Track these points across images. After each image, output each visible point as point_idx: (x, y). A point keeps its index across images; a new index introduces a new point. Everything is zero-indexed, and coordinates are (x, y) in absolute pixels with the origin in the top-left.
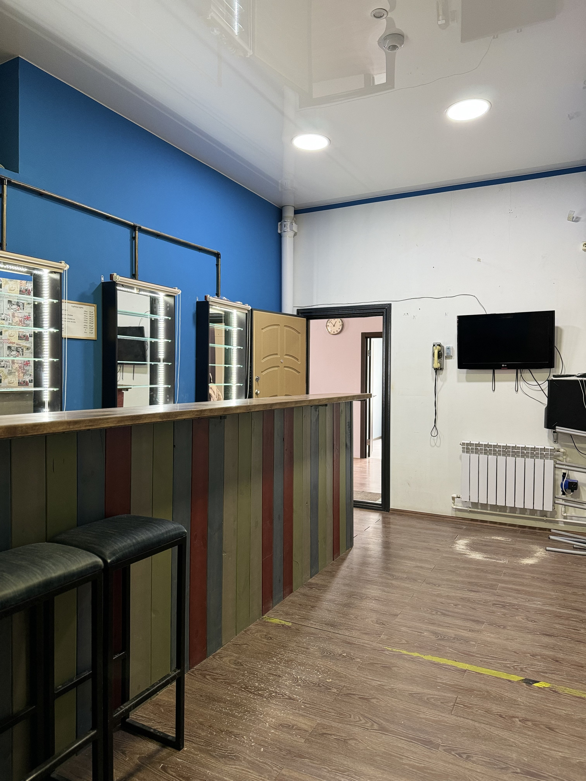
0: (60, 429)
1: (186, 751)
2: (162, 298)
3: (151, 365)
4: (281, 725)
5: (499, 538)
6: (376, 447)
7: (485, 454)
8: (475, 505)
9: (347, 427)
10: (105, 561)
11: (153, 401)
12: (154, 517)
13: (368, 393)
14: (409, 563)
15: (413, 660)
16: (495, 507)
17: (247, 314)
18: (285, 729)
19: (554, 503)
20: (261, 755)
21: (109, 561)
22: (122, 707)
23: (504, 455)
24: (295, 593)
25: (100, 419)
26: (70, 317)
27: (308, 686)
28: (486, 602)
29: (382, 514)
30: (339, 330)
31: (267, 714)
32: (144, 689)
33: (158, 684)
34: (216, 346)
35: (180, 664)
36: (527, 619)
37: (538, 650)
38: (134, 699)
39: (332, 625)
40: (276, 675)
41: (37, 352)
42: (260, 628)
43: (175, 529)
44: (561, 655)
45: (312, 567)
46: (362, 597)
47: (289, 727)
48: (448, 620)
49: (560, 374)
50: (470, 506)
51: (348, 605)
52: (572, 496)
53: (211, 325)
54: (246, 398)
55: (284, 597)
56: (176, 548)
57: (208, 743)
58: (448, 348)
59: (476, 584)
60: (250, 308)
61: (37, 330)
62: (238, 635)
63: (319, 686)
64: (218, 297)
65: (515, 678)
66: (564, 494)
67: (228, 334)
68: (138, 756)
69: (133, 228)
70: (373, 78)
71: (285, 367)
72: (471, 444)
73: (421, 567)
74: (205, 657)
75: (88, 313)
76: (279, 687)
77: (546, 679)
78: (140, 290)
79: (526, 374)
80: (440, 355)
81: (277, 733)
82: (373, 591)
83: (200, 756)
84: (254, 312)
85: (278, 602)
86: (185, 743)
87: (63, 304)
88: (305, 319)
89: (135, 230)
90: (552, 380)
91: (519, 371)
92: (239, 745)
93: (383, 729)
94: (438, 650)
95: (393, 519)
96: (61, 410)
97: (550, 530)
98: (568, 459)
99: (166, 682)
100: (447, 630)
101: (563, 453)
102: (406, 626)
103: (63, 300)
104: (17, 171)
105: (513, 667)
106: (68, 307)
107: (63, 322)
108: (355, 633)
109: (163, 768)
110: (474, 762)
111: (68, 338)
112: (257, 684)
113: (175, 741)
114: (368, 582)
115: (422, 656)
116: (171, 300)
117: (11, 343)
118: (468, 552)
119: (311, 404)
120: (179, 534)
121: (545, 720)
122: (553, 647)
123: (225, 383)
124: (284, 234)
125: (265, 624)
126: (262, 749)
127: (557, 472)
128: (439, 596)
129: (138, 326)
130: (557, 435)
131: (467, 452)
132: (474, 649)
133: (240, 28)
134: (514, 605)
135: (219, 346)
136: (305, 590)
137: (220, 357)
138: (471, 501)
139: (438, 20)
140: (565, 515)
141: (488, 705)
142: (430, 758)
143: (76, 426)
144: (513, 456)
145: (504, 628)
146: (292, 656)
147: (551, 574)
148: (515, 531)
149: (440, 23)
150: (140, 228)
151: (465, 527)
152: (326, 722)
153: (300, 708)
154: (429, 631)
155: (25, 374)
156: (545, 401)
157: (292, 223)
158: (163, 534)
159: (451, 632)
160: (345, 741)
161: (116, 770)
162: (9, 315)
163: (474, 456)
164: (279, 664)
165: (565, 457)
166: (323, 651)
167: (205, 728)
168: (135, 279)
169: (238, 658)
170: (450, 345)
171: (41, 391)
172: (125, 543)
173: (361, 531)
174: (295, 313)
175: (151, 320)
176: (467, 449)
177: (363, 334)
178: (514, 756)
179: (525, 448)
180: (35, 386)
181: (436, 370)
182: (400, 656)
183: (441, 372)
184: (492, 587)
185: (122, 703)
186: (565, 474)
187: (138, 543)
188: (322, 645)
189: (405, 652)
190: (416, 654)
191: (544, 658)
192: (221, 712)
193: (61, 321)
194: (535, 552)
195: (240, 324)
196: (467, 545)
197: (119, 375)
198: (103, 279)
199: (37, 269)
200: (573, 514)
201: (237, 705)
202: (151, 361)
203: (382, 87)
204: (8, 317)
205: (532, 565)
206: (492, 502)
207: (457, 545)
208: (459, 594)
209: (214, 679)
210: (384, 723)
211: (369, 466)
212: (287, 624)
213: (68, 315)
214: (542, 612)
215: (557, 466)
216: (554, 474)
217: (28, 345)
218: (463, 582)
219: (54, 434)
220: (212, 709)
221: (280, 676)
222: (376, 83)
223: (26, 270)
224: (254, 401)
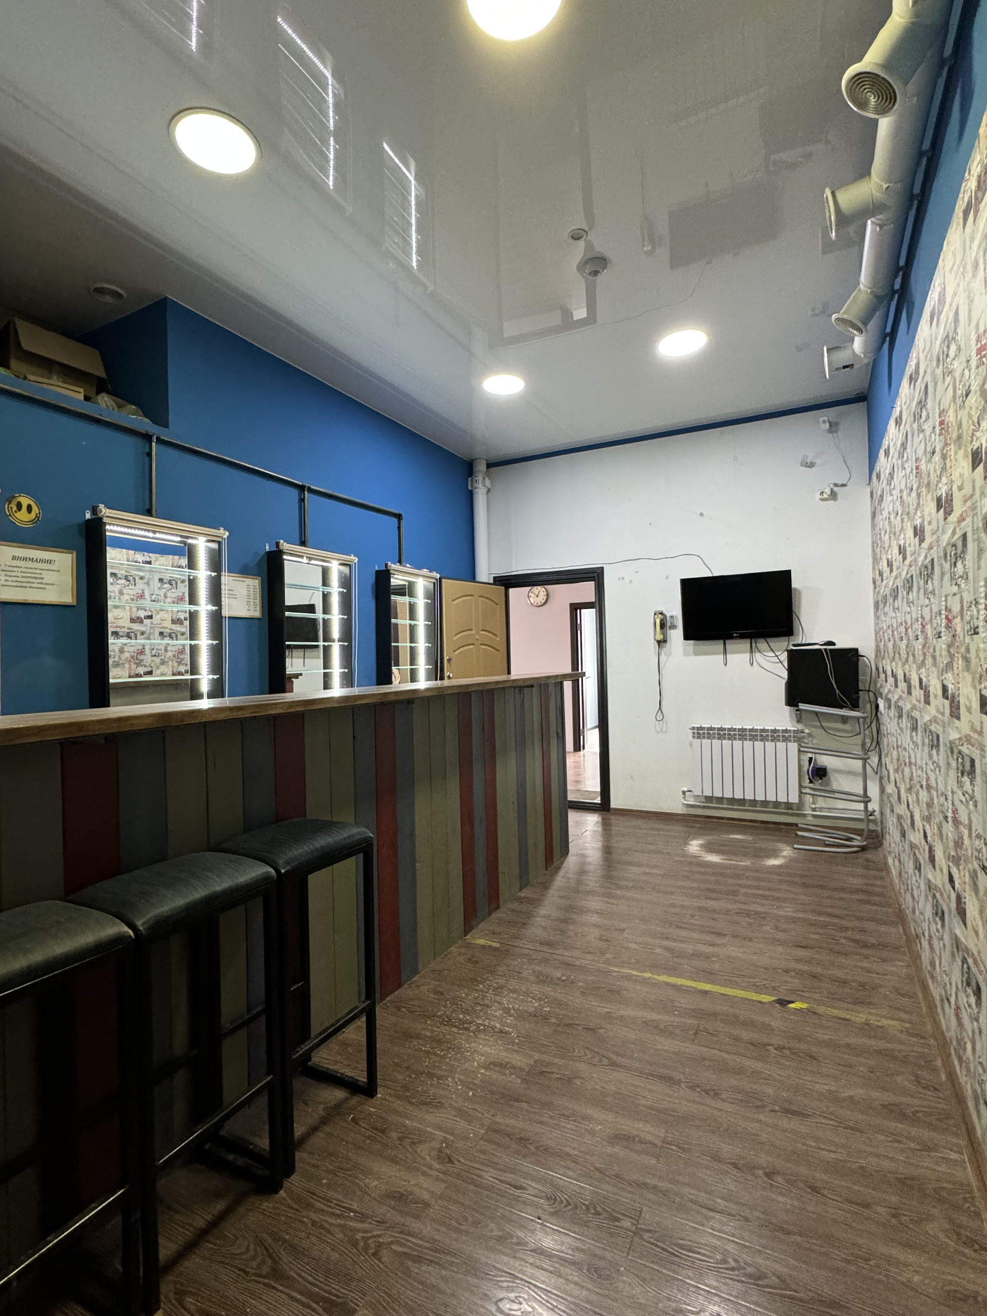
0: (222, 716)
1: (381, 1099)
2: (335, 569)
3: (324, 646)
4: (492, 1063)
5: (738, 837)
6: (592, 738)
7: (719, 738)
8: (709, 799)
9: (558, 713)
10: (278, 871)
11: (327, 686)
12: (334, 820)
13: (580, 671)
14: (636, 869)
15: (645, 982)
16: (732, 801)
17: (434, 583)
18: (497, 1068)
19: (801, 792)
20: (468, 1099)
21: (283, 871)
22: (302, 1046)
23: (740, 739)
24: (502, 909)
25: (267, 705)
26: (230, 592)
27: (521, 1016)
28: (728, 912)
29: (602, 814)
30: (543, 602)
31: (475, 1051)
32: (328, 1025)
33: (344, 1018)
34: (399, 621)
35: (370, 993)
36: (777, 928)
37: (793, 965)
38: (316, 1037)
39: (549, 944)
40: (484, 1005)
41: (193, 635)
42: (463, 950)
43: (359, 834)
44: (819, 970)
45: (521, 877)
46: (583, 911)
47: (501, 1066)
48: (684, 933)
49: (800, 642)
50: (704, 800)
51: (565, 921)
52: (821, 784)
53: (393, 597)
54: (436, 680)
55: (490, 913)
56: (361, 856)
57: (406, 1088)
58: (672, 617)
59: (714, 891)
60: (438, 576)
61: (193, 608)
62: (437, 960)
63: (535, 1016)
64: (401, 564)
65: (767, 998)
66: (811, 782)
67: (412, 607)
68: (323, 1106)
69: (301, 488)
70: (572, 314)
71: (482, 644)
72: (701, 728)
73: (650, 874)
74: (399, 986)
75: (252, 587)
76: (488, 1019)
77: (803, 999)
78: (310, 559)
79: (762, 644)
80: (663, 626)
81: (487, 1073)
82: (594, 903)
83: (397, 1104)
84: (443, 581)
85: (482, 921)
86: (379, 1089)
87: (223, 578)
88: (503, 588)
89: (304, 491)
90: (792, 650)
91: (753, 641)
92: (444, 1089)
93: (614, 1064)
94: (674, 969)
95: (614, 819)
96: (223, 697)
97: (796, 825)
98: (815, 741)
99: (353, 1016)
100: (684, 946)
101: (808, 734)
102: (636, 943)
103: (223, 573)
104: (167, 427)
105: (764, 985)
106: (227, 580)
107: (223, 599)
108: (576, 953)
109: (353, 1119)
110: (723, 1100)
111: (229, 618)
112: (461, 1016)
113: (366, 1086)
114: (588, 893)
115: (656, 977)
116: (346, 570)
117: (163, 627)
118: (703, 854)
119: (515, 685)
120: (364, 839)
121: (803, 1046)
122: (809, 961)
123: (411, 665)
124: (475, 491)
125: (468, 946)
126: (471, 1094)
127: (802, 757)
128: (673, 906)
129: (308, 603)
130: (800, 714)
131: (699, 738)
132: (717, 966)
133: (418, 261)
134: (761, 913)
135: (402, 622)
136: (516, 906)
137: (404, 634)
138: (704, 794)
139: (644, 246)
140: (814, 806)
141: (737, 1032)
142: (671, 1096)
143: (240, 713)
144: (750, 740)
145: (751, 940)
146: (502, 981)
147: (801, 876)
148: (756, 828)
149: (645, 249)
150: (309, 488)
151: (698, 825)
152: (545, 1057)
153: (513, 1043)
154: (661, 947)
155: (179, 663)
156: (785, 674)
157: (484, 479)
158: (345, 839)
159: (689, 948)
160: (569, 1080)
161: (298, 1123)
162: (160, 595)
163: (706, 742)
164: (486, 992)
165: (810, 739)
166: (538, 974)
167: (402, 1071)
168: (305, 546)
169: (438, 986)
170: (674, 613)
171: (199, 679)
172: (301, 850)
173: (577, 836)
174: (492, 581)
175: (323, 593)
176: (698, 733)
177: (572, 605)
178: (770, 1091)
179: (764, 730)
180: (191, 675)
181: (659, 642)
182: (629, 978)
183: (664, 644)
184: (734, 893)
185: (303, 1043)
186: (811, 759)
187: (317, 850)
188: (538, 968)
189: (635, 973)
190: (647, 975)
191: (800, 974)
192: (420, 1050)
193: (221, 597)
194: (782, 851)
195: (427, 596)
196: (701, 846)
197: (288, 661)
198: (267, 548)
199: (192, 538)
200: (824, 805)
201: (439, 1042)
202: (324, 641)
203: (583, 323)
204: (159, 597)
205: (779, 866)
206: (728, 795)
207: (690, 847)
208: (696, 903)
209: (411, 1012)
210: (615, 1057)
211: (584, 761)
212: (494, 944)
213: (229, 590)
214: (794, 920)
215: (802, 749)
216: (799, 760)
217: (183, 630)
218: (699, 889)
219: (214, 722)
220: (409, 1048)
221: (488, 1006)
222: (575, 318)
223: (179, 539)
224: (446, 683)
